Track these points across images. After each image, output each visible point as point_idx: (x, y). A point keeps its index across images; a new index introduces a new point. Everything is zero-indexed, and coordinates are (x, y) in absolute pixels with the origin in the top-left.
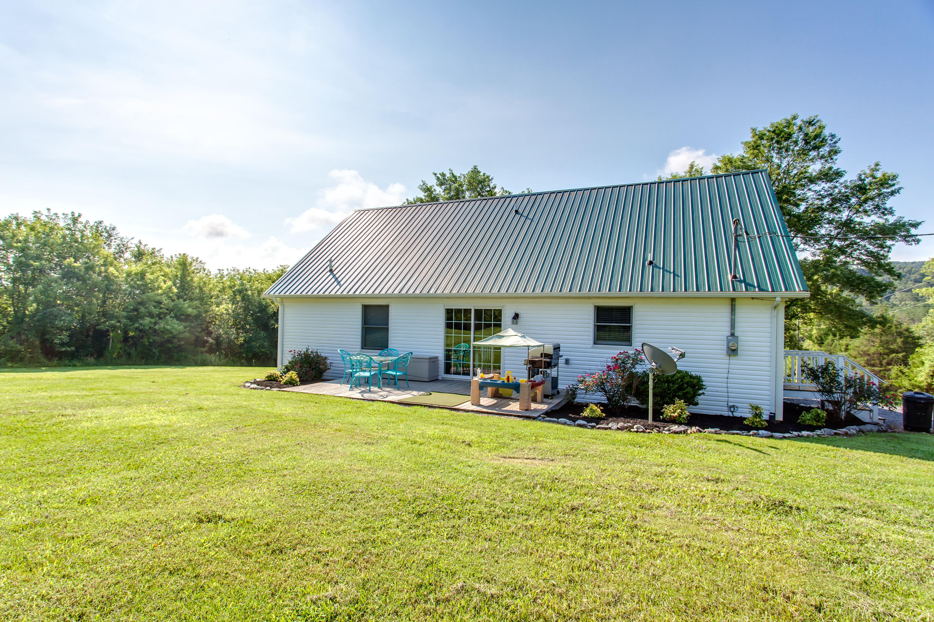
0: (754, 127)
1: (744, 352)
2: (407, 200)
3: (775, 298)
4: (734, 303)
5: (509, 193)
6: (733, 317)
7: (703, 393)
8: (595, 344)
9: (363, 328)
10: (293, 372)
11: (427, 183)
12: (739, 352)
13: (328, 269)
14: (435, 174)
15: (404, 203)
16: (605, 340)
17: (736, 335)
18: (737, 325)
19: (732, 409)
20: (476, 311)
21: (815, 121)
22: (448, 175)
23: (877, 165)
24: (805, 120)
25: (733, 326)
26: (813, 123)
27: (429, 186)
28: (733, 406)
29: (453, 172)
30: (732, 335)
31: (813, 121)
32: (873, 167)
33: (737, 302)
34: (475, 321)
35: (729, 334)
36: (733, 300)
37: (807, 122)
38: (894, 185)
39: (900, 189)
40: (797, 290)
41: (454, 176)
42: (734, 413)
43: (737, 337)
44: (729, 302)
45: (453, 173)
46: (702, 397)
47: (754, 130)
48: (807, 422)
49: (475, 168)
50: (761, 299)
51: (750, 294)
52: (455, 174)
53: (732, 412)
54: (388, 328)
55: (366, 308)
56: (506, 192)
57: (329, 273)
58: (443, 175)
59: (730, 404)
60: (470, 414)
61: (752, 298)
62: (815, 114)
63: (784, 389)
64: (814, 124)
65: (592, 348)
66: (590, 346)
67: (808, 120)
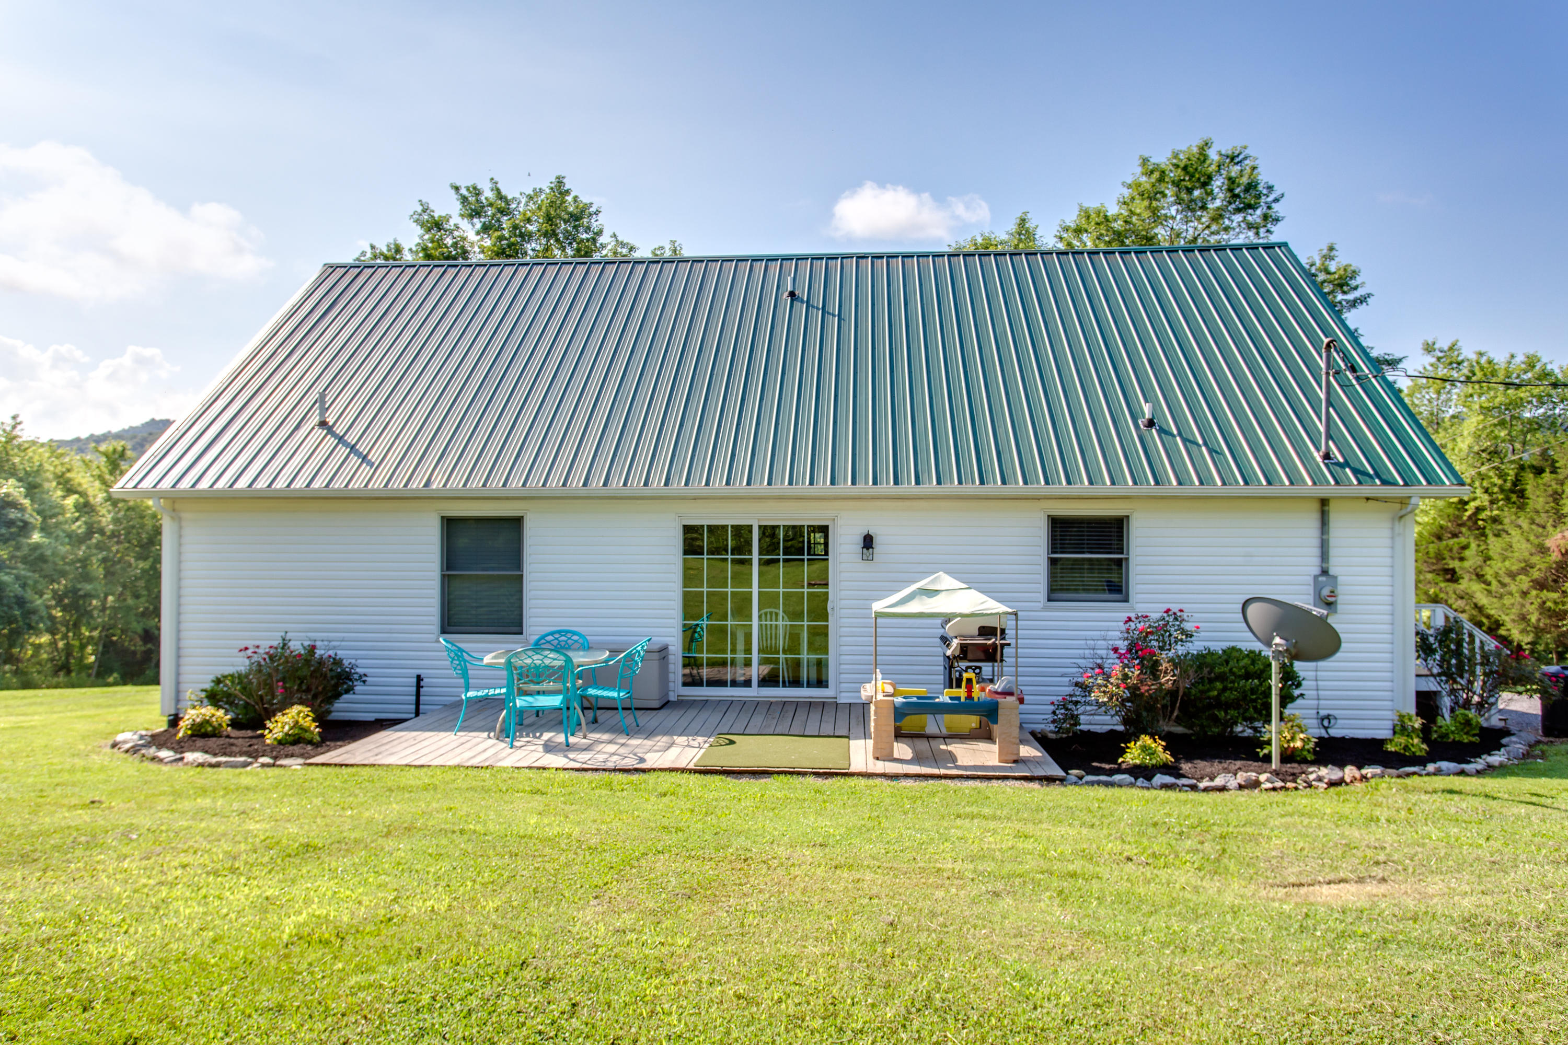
0: (1146, 155)
1: (1350, 607)
2: (373, 247)
3: (1410, 497)
4: (1326, 508)
5: (632, 249)
6: (1324, 537)
7: (1302, 695)
8: (1049, 600)
9: (443, 576)
10: (300, 708)
11: (432, 207)
12: (1339, 607)
13: (315, 419)
14: (457, 189)
15: (364, 253)
16: (1076, 591)
17: (1331, 572)
18: (1332, 552)
19: (1326, 723)
20: (763, 529)
21: (1241, 157)
22: (488, 194)
23: (1331, 249)
24: (1223, 152)
25: (1324, 555)
26: (1237, 160)
27: (436, 215)
28: (1328, 717)
29: (499, 186)
30: (1325, 572)
31: (1238, 156)
32: (1325, 252)
33: (1333, 507)
34: (760, 554)
35: (1316, 571)
36: (1324, 502)
37: (1227, 157)
38: (1356, 288)
39: (1369, 295)
40: (1447, 483)
41: (500, 196)
42: (1330, 731)
43: (1335, 578)
44: (1316, 506)
45: (498, 190)
46: (1299, 702)
47: (1145, 161)
48: (1452, 737)
49: (560, 181)
50: (1385, 500)
51: (1367, 490)
52: (504, 193)
53: (1326, 728)
54: (521, 577)
55: (451, 525)
56: (623, 245)
57: (320, 433)
58: (477, 192)
59: (1323, 713)
60: (878, 781)
61: (1368, 499)
62: (1243, 144)
63: (1417, 676)
64: (1238, 162)
65: (1045, 609)
66: (1041, 605)
67: (1230, 153)
